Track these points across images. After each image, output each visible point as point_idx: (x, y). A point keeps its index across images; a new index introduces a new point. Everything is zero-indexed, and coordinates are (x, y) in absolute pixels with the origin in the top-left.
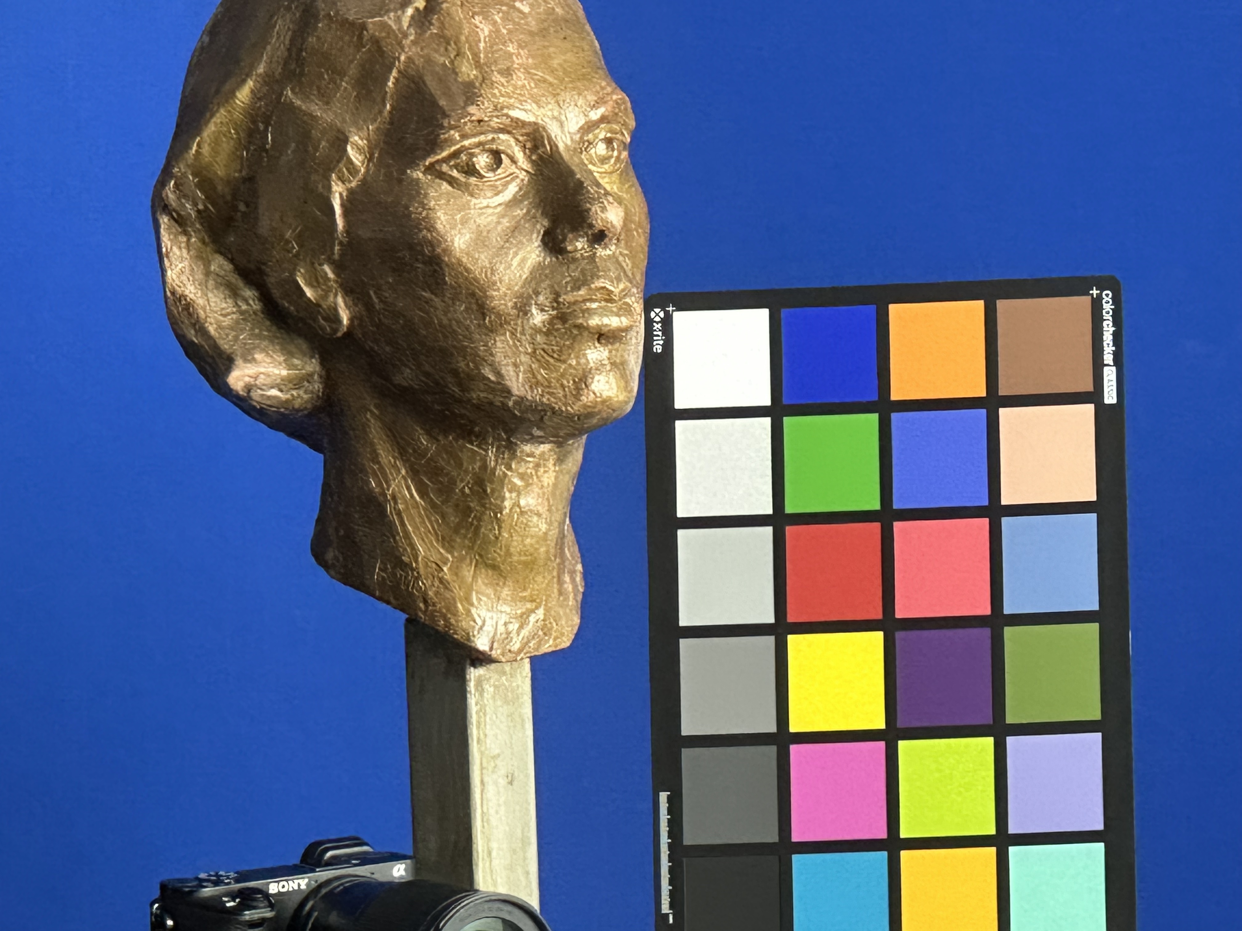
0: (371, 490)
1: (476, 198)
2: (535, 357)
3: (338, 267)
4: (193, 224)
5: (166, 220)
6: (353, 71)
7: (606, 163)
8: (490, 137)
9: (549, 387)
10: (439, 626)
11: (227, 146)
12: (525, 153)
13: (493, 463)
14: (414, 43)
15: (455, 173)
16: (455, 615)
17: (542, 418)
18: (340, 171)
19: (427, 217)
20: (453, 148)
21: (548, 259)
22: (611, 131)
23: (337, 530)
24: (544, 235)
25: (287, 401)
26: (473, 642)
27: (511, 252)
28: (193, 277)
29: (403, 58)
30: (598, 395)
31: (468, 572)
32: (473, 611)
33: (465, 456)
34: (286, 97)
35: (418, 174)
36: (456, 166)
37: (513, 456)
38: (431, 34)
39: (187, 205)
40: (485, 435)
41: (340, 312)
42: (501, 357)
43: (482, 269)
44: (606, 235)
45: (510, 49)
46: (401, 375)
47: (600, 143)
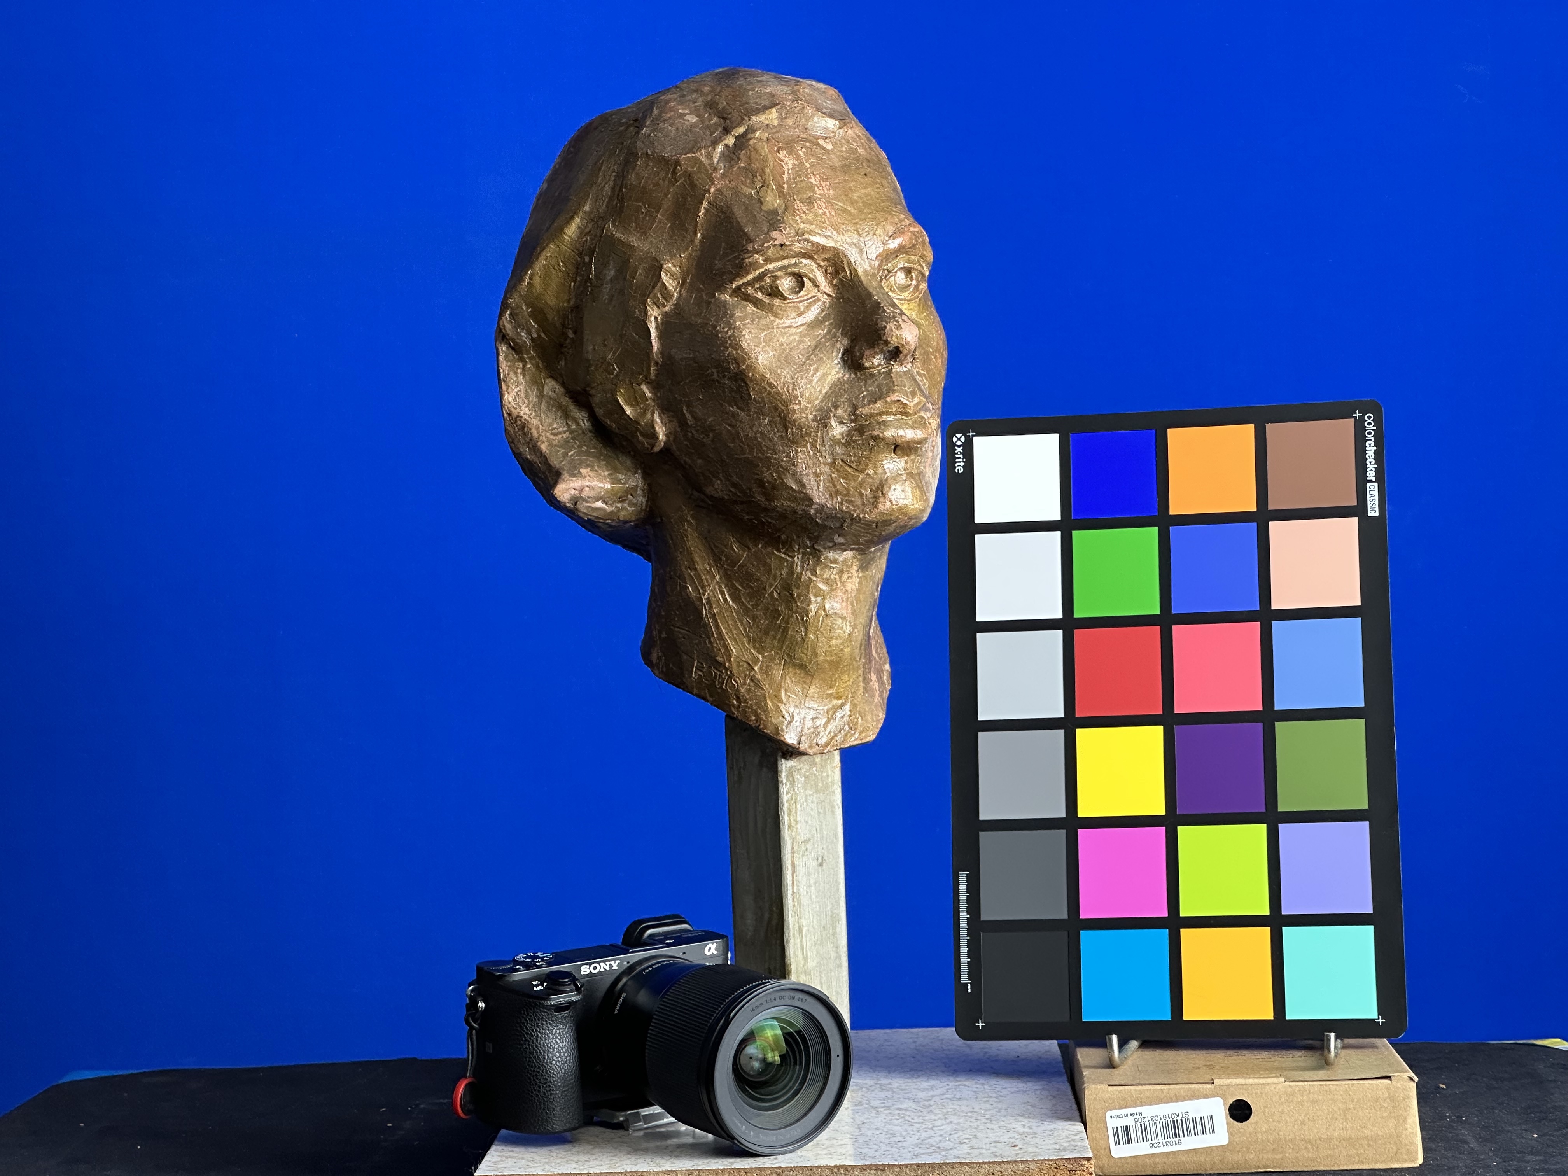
0: (688, 596)
1: (779, 318)
2: (834, 468)
3: (655, 386)
4: (528, 353)
5: (504, 349)
6: (668, 203)
7: (906, 291)
8: (793, 261)
9: (848, 494)
10: (751, 721)
11: (556, 278)
12: (826, 277)
13: (799, 568)
14: (723, 176)
15: (760, 295)
16: (764, 711)
17: (842, 526)
18: (656, 296)
19: (733, 335)
20: (758, 272)
21: (847, 376)
22: (909, 261)
23: (660, 632)
24: (843, 355)
25: (612, 512)
26: (783, 736)
27: (812, 368)
28: (528, 399)
29: (712, 190)
30: (894, 503)
31: (777, 672)
32: (782, 707)
33: (773, 563)
34: (607, 230)
35: (725, 297)
36: (761, 289)
37: (818, 561)
38: (739, 168)
39: (523, 334)
40: (791, 543)
41: (657, 428)
42: (802, 467)
43: (784, 384)
44: (901, 352)
45: (813, 180)
46: (713, 486)
47: (899, 272)
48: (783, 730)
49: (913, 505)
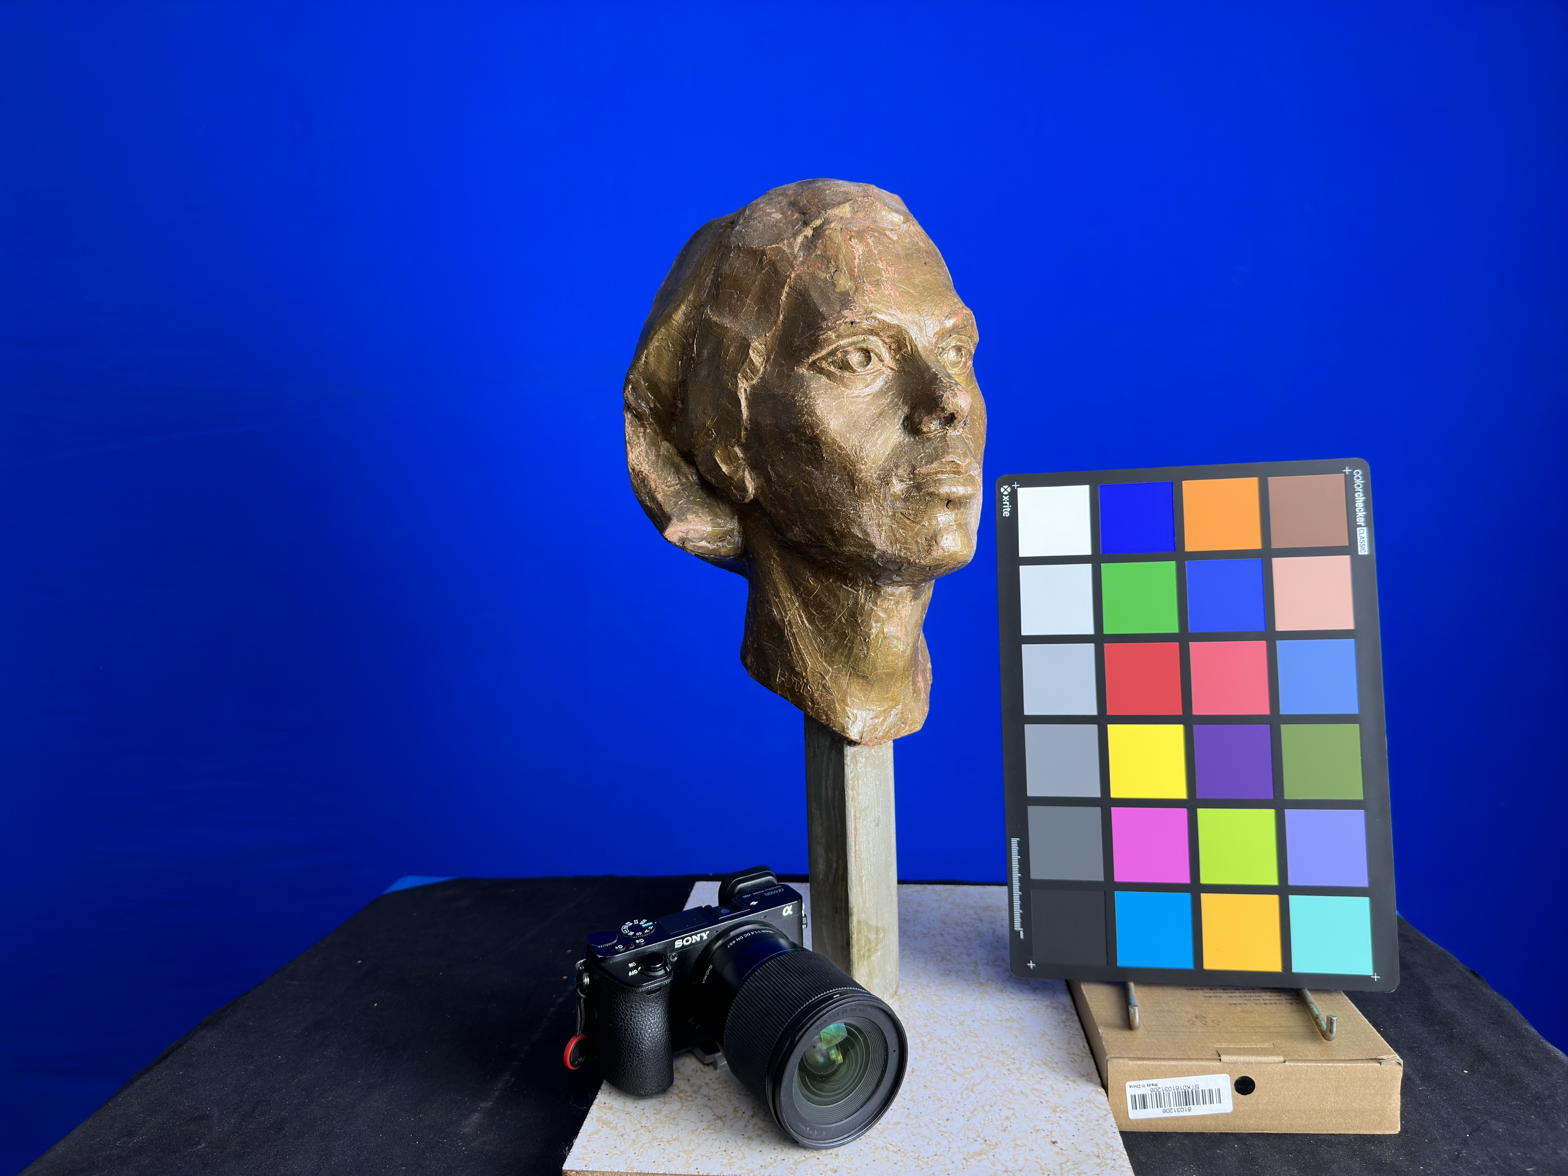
0: (774, 618)
1: (848, 389)
2: (894, 520)
3: (746, 448)
4: (648, 420)
5: (629, 416)
6: (755, 289)
7: (956, 367)
8: (861, 337)
9: (906, 543)
10: (822, 720)
11: (667, 357)
12: (890, 353)
13: (863, 600)
14: (803, 263)
15: (832, 369)
16: (833, 713)
17: (900, 568)
18: (745, 369)
19: (808, 404)
20: (831, 348)
21: (907, 440)
22: (960, 340)
23: (753, 643)
24: (904, 421)
25: (714, 549)
26: (848, 733)
27: (877, 433)
28: (648, 458)
29: (793, 276)
30: (946, 550)
31: (844, 681)
32: (847, 709)
33: (841, 595)
34: (706, 314)
35: (803, 370)
36: (833, 363)
37: (878, 595)
38: (816, 255)
39: (643, 404)
40: (856, 579)
41: (747, 483)
42: (867, 518)
43: (852, 447)
44: (956, 418)
45: (880, 265)
46: (792, 532)
47: (951, 350)
48: (848, 729)
49: (961, 552)
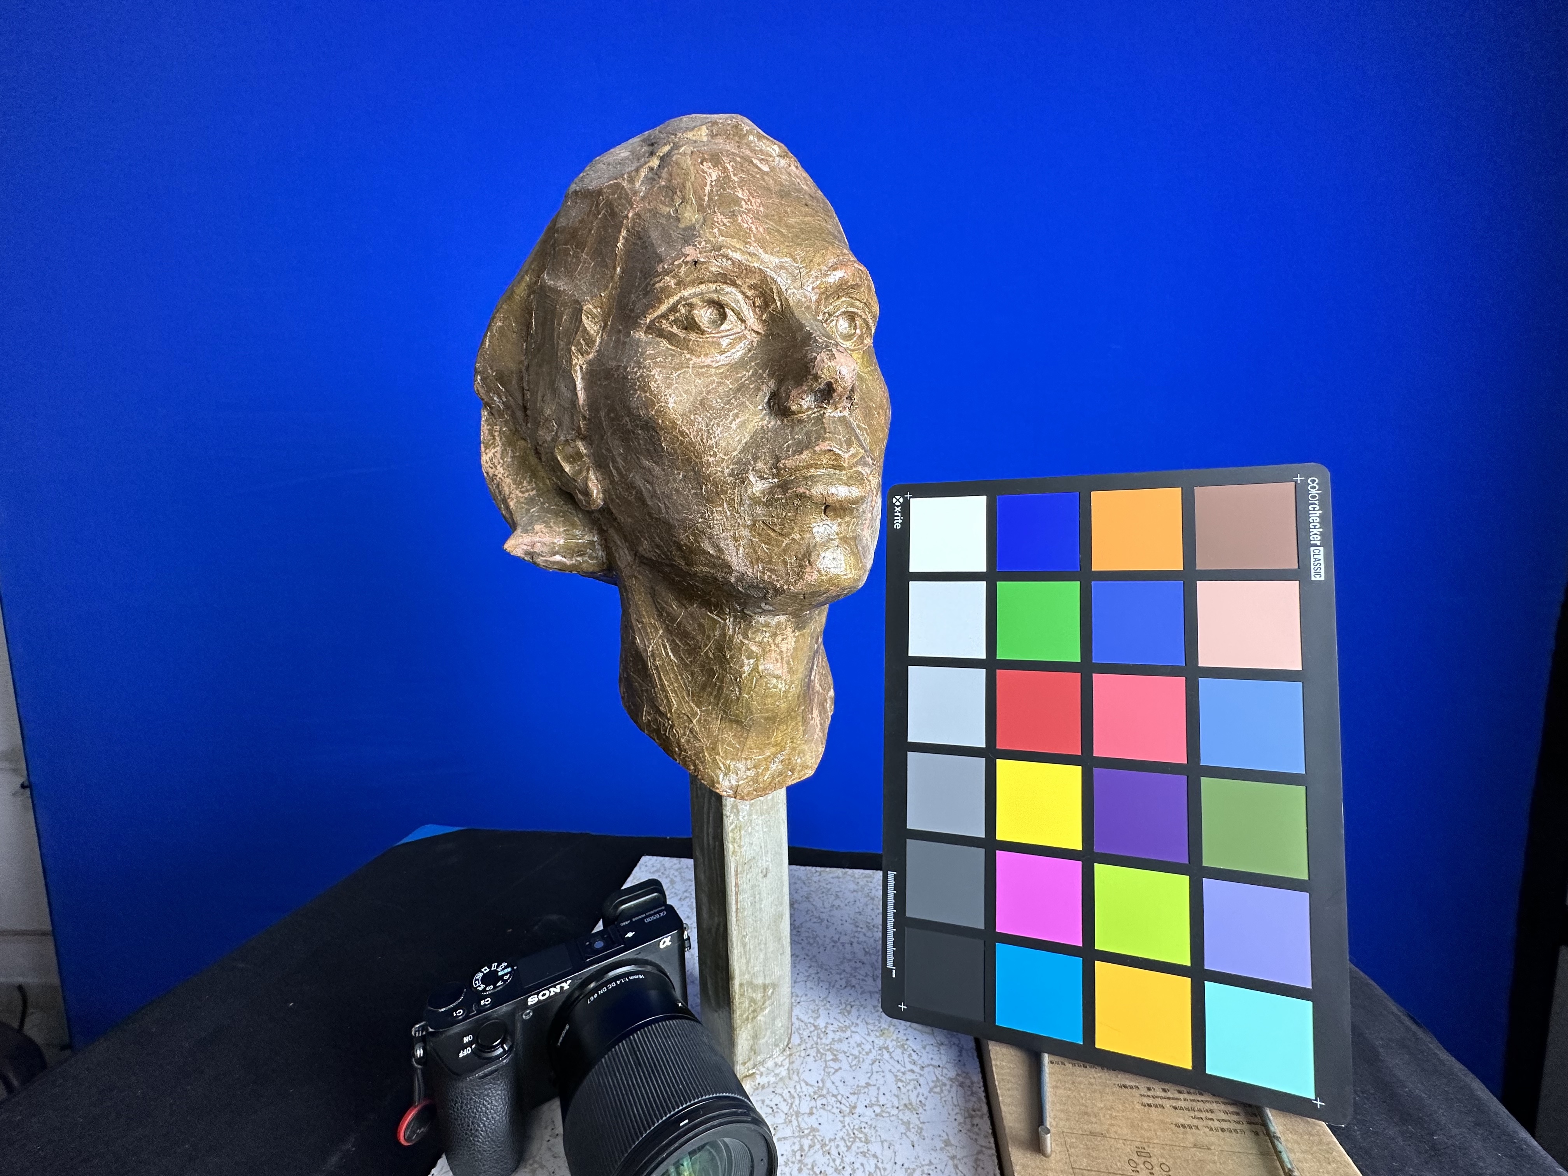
1: (695, 356)
2: (755, 531)
3: (587, 442)
4: (502, 416)
5: (484, 414)
6: (591, 240)
8: (711, 286)
9: (770, 562)
10: (690, 770)
11: (511, 338)
12: (754, 311)
13: (731, 632)
14: (643, 199)
15: (675, 330)
16: (702, 762)
17: (766, 594)
18: (579, 341)
19: (642, 376)
20: (671, 301)
21: (772, 423)
22: (853, 306)
24: (768, 399)
26: (718, 788)
27: (731, 414)
28: (503, 460)
29: (630, 215)
30: (823, 573)
31: (714, 726)
32: (719, 759)
33: (707, 623)
34: (544, 281)
35: (640, 335)
36: (675, 321)
37: (749, 626)
38: (659, 187)
40: (721, 606)
42: (719, 529)
43: (698, 432)
44: (834, 391)
46: (643, 546)
48: (719, 783)
49: (846, 575)
